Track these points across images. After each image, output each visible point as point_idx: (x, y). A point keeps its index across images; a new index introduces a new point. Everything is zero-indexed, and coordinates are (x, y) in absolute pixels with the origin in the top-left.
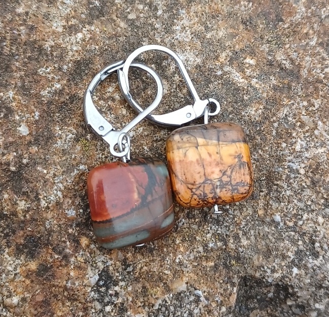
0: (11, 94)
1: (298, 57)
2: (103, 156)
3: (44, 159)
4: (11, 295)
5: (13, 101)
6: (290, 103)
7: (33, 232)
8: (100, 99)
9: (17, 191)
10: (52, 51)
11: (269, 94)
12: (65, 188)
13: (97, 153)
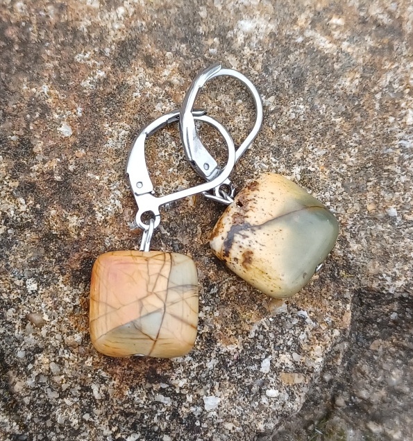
0: (45, 88)
1: (397, 8)
2: (166, 154)
3: (95, 163)
4: (72, 333)
5: (48, 96)
6: (393, 67)
7: (90, 253)
8: (154, 85)
9: (66, 205)
10: (89, 32)
11: (366, 59)
12: (124, 196)
13: (159, 150)
